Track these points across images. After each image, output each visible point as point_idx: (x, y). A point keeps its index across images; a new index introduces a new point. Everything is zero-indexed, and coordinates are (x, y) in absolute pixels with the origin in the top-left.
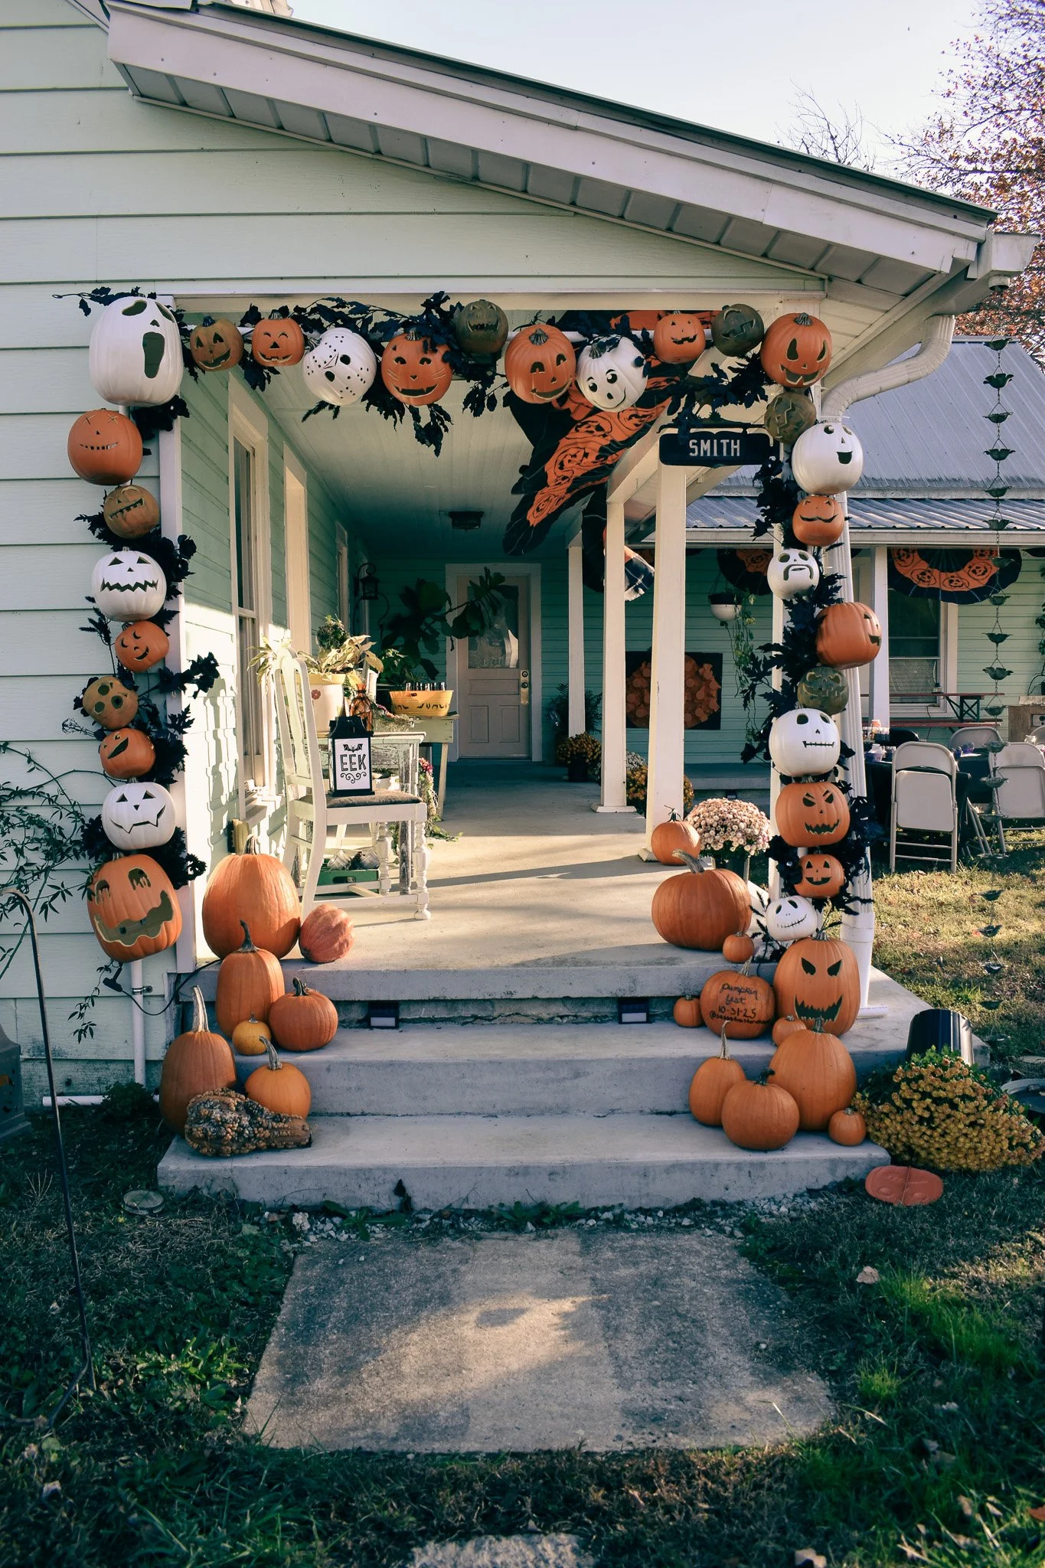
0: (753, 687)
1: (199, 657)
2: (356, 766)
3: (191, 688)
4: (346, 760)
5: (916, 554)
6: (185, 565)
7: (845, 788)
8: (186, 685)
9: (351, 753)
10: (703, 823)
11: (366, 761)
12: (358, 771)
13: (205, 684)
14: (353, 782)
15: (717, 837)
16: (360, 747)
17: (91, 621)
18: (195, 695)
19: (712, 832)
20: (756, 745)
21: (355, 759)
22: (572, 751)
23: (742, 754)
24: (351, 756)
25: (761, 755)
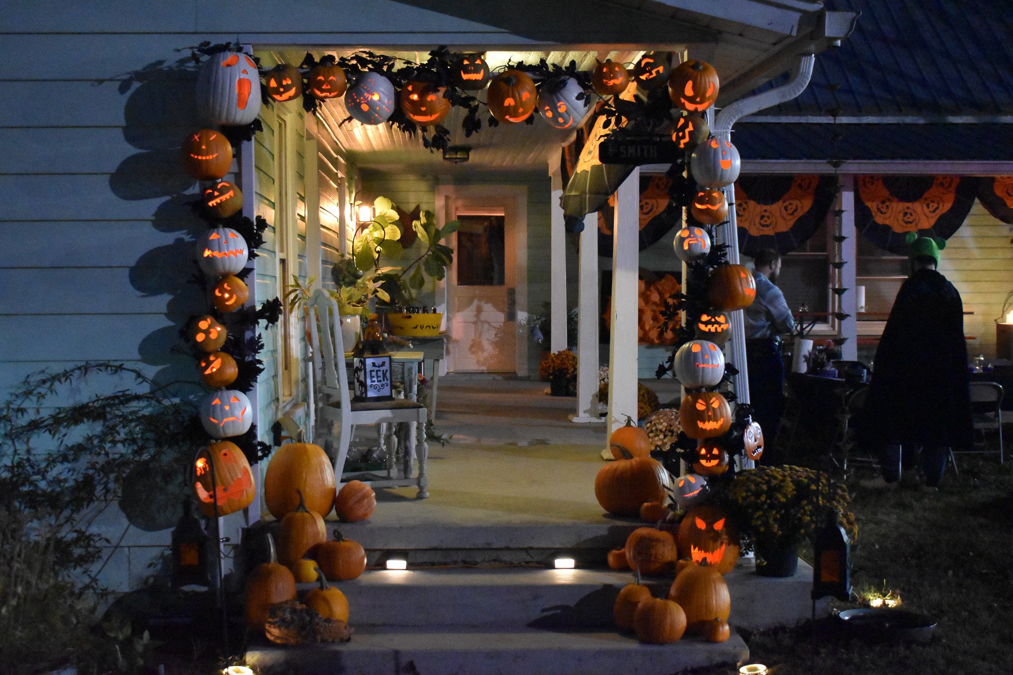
0: (666, 324)
1: (268, 301)
2: (381, 379)
3: (263, 322)
4: (374, 374)
5: (880, 182)
6: (260, 237)
7: (731, 397)
8: (260, 320)
9: (377, 369)
10: (654, 429)
11: (388, 375)
12: (383, 382)
13: (273, 320)
14: (379, 391)
15: (665, 440)
16: (383, 364)
17: (193, 275)
18: (266, 328)
19: (662, 436)
20: (667, 365)
21: (380, 374)
22: (554, 368)
23: (657, 372)
24: (377, 371)
25: (669, 373)
